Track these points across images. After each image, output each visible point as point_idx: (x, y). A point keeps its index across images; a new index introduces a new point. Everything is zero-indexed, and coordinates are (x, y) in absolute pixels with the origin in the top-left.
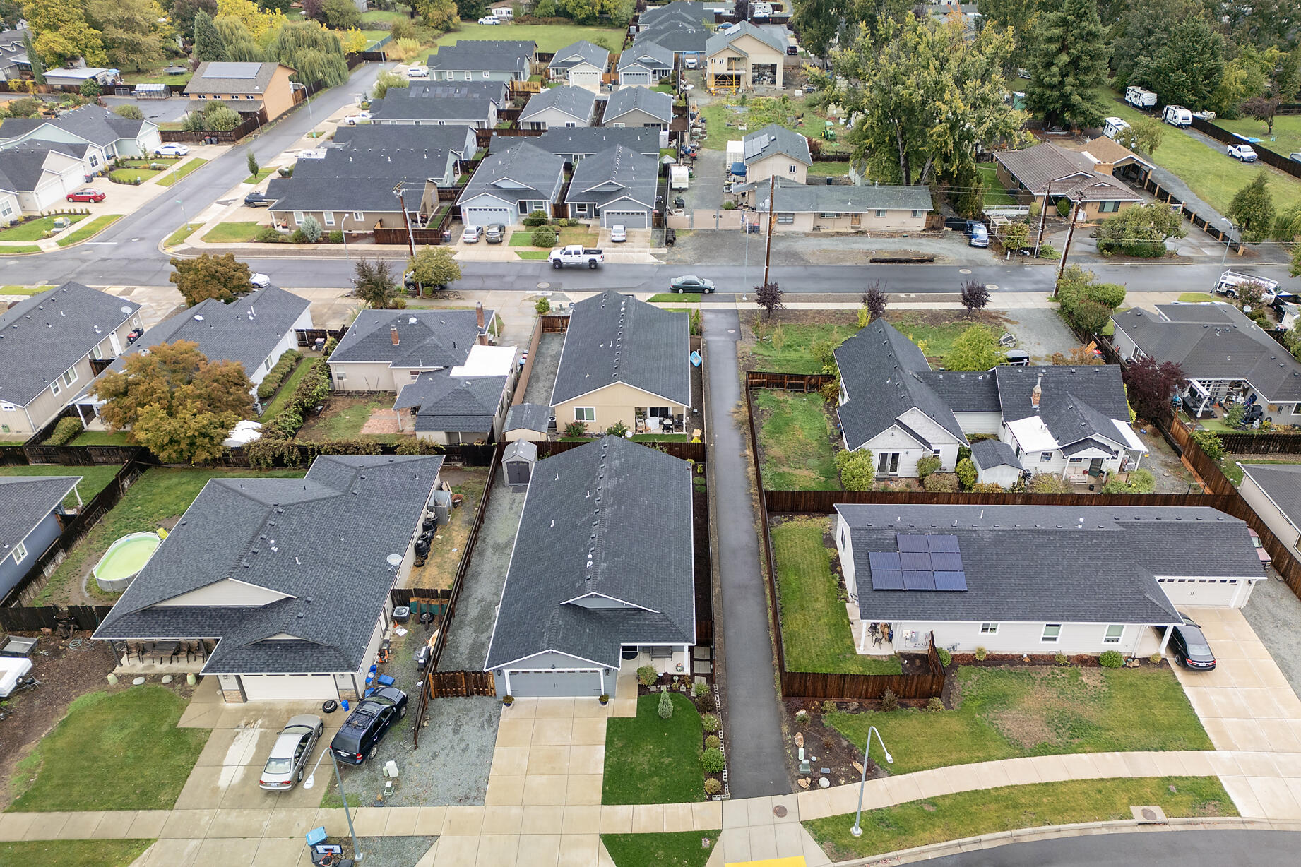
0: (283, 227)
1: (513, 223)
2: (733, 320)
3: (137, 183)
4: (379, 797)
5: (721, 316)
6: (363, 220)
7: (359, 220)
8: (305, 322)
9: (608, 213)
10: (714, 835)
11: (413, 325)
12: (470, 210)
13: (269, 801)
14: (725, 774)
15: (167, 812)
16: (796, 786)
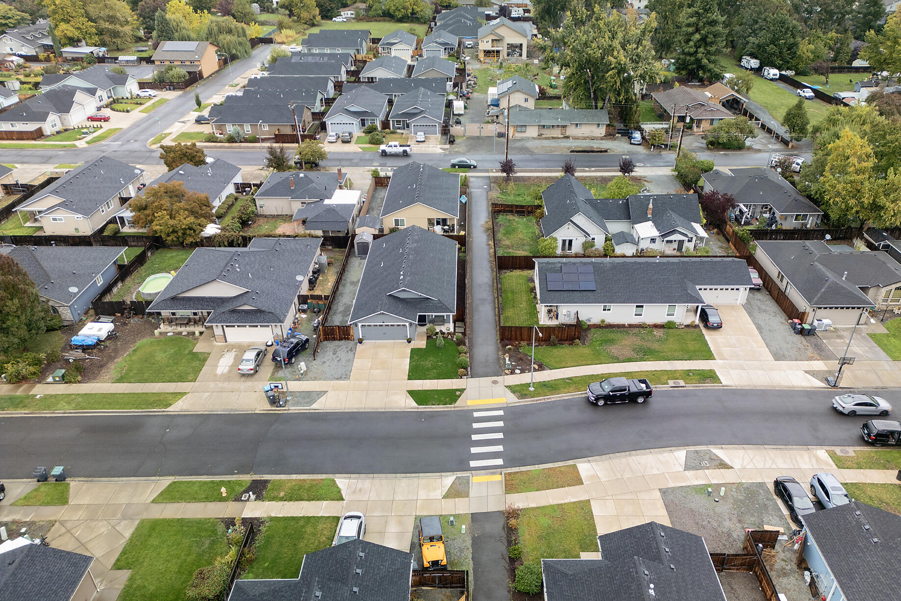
0: (220, 134)
1: (357, 131)
2: (487, 181)
3: (128, 111)
4: (297, 377)
5: (479, 179)
6: (268, 129)
7: (265, 129)
8: (238, 179)
9: (414, 125)
10: (462, 391)
11: (302, 178)
12: (332, 124)
13: (243, 379)
14: (469, 369)
15: (193, 383)
16: (504, 373)
